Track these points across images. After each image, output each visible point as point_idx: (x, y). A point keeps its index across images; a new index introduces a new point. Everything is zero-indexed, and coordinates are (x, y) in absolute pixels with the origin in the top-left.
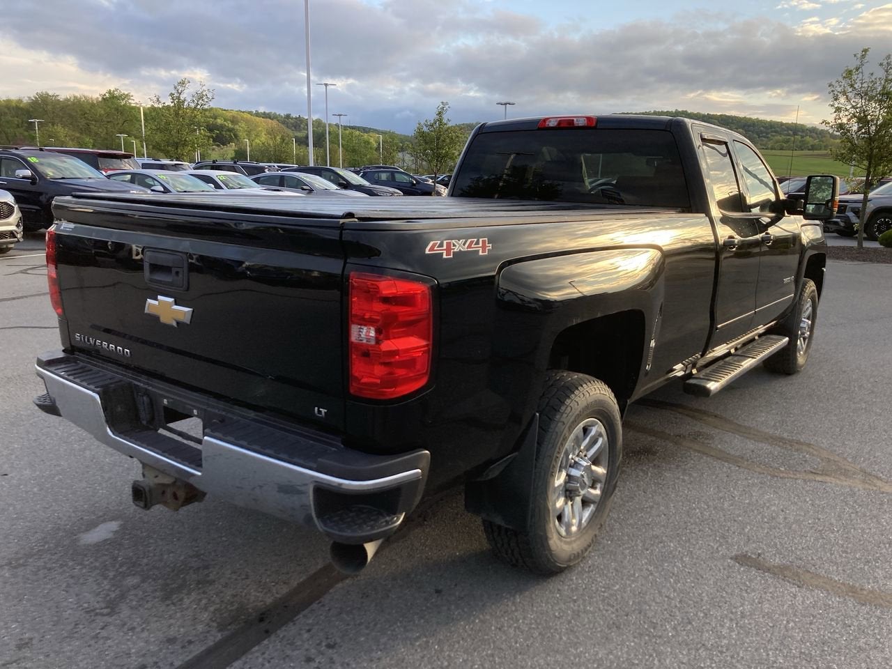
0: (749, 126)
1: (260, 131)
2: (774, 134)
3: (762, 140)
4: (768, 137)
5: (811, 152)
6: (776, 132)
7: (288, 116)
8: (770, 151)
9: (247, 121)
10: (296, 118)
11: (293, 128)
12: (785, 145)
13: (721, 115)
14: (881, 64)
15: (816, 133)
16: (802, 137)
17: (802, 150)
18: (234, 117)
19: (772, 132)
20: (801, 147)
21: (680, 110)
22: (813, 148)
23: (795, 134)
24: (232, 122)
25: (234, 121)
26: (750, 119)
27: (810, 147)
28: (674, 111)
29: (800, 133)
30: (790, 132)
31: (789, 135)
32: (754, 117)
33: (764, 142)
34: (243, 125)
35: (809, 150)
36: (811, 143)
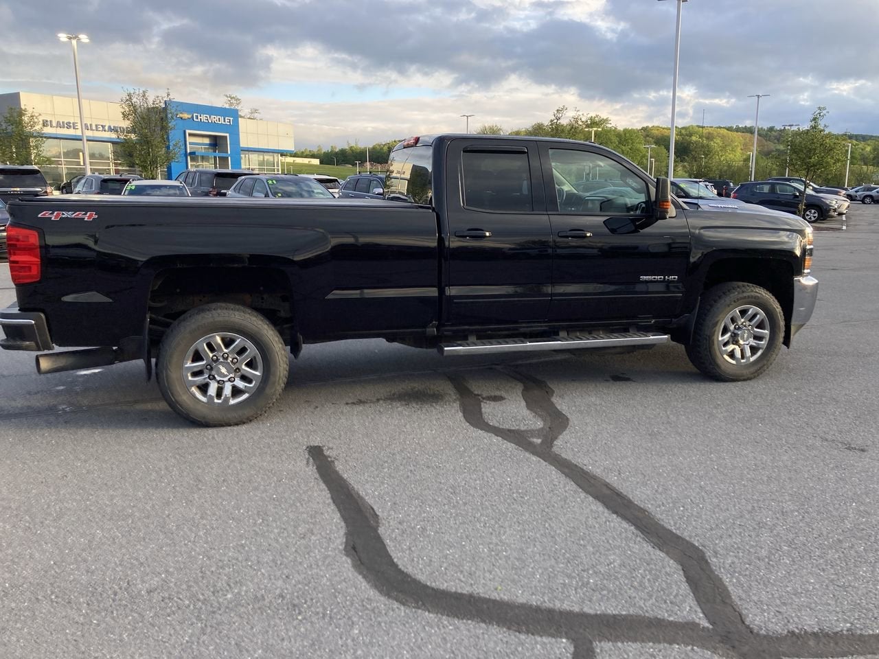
1: (736, 146)
7: (771, 129)
9: (723, 137)
10: (781, 131)
11: (776, 141)
18: (709, 133)
24: (708, 138)
25: (710, 137)
34: (718, 141)
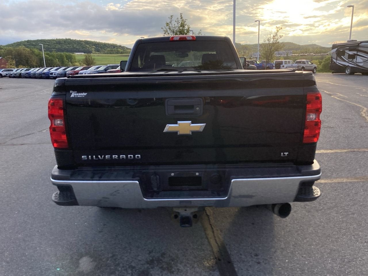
0: (97, 45)
2: (107, 48)
3: (103, 50)
4: (105, 49)
5: (121, 55)
6: (107, 47)
8: (106, 54)
12: (112, 52)
13: (85, 40)
14: (176, 21)
15: (121, 47)
16: (117, 49)
17: (118, 54)
19: (106, 47)
20: (117, 53)
21: (68, 38)
22: (122, 53)
23: (114, 48)
26: (96, 42)
27: (121, 53)
28: (65, 39)
29: (116, 47)
30: (112, 47)
31: (112, 48)
32: (98, 41)
33: (104, 51)
35: (120, 54)
36: (121, 51)
